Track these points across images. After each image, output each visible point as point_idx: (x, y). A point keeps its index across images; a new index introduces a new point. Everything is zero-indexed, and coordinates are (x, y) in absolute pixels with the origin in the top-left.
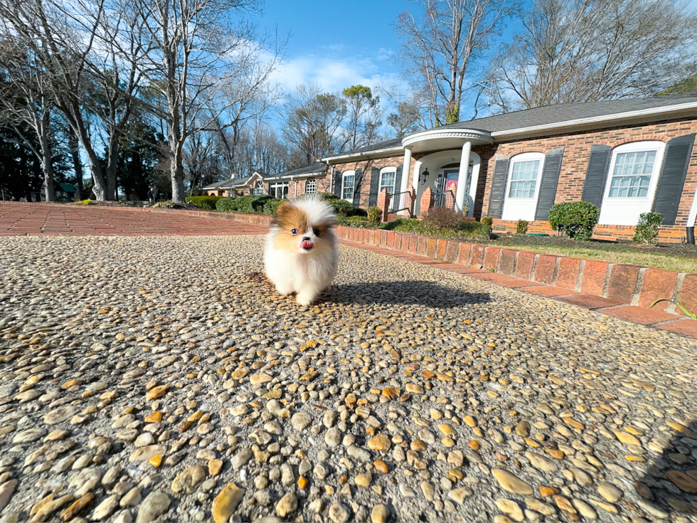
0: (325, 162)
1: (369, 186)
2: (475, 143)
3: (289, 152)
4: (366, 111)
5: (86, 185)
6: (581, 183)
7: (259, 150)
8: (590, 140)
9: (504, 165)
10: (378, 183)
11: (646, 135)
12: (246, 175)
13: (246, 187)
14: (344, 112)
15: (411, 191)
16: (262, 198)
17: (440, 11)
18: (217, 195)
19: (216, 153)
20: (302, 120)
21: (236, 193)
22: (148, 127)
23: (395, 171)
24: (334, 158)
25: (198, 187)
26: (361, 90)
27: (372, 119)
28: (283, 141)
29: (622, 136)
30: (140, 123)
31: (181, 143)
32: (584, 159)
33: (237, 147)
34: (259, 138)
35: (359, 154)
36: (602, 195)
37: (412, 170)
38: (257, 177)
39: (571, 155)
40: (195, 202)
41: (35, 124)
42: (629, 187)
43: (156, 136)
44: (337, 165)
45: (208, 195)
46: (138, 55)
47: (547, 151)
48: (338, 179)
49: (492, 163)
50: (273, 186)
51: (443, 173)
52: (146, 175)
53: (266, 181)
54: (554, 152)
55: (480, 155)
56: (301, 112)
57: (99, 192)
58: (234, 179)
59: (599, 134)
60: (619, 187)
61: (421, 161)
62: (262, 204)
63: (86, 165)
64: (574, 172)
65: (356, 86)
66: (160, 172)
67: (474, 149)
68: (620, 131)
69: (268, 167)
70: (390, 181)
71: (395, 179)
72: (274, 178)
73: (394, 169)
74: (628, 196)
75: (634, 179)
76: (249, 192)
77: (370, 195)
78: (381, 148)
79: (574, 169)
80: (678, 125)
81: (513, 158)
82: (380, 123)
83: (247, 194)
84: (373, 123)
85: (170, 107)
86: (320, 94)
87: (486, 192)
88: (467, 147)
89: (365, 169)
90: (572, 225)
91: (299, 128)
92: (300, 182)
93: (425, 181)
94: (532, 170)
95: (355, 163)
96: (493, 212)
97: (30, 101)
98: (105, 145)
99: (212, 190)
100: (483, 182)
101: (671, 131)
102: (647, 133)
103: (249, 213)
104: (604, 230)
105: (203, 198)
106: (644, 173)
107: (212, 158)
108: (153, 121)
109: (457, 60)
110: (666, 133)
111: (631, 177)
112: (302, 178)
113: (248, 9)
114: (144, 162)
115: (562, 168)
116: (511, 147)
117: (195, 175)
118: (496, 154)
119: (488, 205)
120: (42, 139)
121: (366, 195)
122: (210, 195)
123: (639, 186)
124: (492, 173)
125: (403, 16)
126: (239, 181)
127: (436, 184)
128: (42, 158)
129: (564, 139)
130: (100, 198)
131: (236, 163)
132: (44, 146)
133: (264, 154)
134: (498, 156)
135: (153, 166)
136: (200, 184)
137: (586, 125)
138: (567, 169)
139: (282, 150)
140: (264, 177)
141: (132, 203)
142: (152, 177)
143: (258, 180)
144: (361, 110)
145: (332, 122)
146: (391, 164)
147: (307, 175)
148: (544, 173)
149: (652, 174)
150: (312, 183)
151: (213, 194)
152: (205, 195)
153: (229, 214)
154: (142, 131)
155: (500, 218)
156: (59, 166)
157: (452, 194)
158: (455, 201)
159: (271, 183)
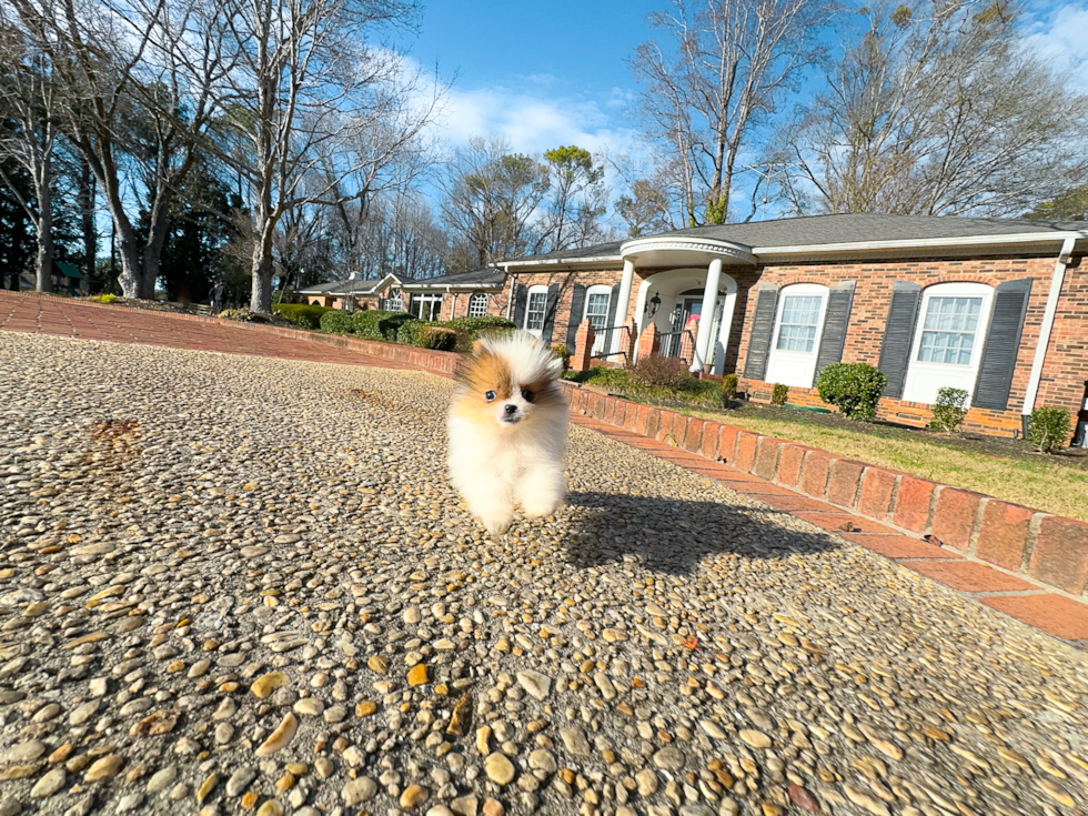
0: (502, 268)
1: (569, 312)
2: (728, 262)
3: (450, 244)
4: (581, 188)
5: (101, 270)
6: (879, 336)
7: (401, 236)
8: (892, 273)
9: (771, 298)
10: (583, 308)
11: (967, 274)
12: (375, 275)
13: (372, 295)
14: (546, 186)
15: (631, 325)
16: (396, 317)
17: (701, 47)
18: (323, 304)
19: (328, 234)
20: (475, 193)
21: (356, 304)
22: (217, 184)
23: (610, 293)
24: (516, 263)
25: (291, 288)
26: (575, 154)
27: (590, 202)
28: (442, 225)
29: (934, 272)
30: (204, 175)
31: (274, 220)
32: (884, 301)
33: (363, 227)
34: (401, 215)
35: (556, 261)
36: (908, 357)
37: (634, 294)
38: (391, 281)
39: (865, 293)
40: (285, 312)
41: (32, 163)
42: (946, 347)
43: (229, 198)
44: (520, 275)
45: (308, 303)
46: (214, 71)
47: (832, 283)
48: (521, 296)
49: (753, 293)
50: (416, 299)
51: (683, 302)
52: (207, 261)
53: (406, 290)
54: (842, 286)
55: (737, 280)
56: (475, 180)
57: (128, 283)
58: (354, 280)
59: (905, 265)
60: (933, 347)
61: (649, 281)
62: (396, 327)
63: (104, 235)
64: (870, 317)
65: (566, 147)
66: (231, 258)
67: (727, 269)
68: (933, 264)
69: (413, 264)
70: (601, 307)
71: (609, 305)
72: (419, 286)
73: (608, 290)
74: (946, 361)
75: (953, 337)
76: (377, 304)
77: (569, 327)
78: (591, 255)
79: (869, 315)
80: (1010, 264)
81: (784, 290)
82: (603, 211)
83: (372, 308)
84: (592, 209)
85: (260, 163)
86: (507, 154)
87: (743, 338)
88: (715, 267)
89: (565, 285)
90: (847, 397)
91: (469, 206)
92: (461, 295)
93: (654, 312)
94: (811, 311)
95: (549, 274)
96: (753, 369)
97: (27, 126)
98: (141, 206)
99: (315, 296)
100: (739, 322)
101: (1000, 271)
102: (969, 271)
103: (372, 339)
104: (910, 409)
105: (299, 307)
106: (966, 329)
107: (320, 241)
108: (227, 174)
109: (727, 124)
110: (994, 273)
111: (948, 333)
112: (466, 291)
113: (397, 23)
114: (204, 240)
115: (853, 311)
116: (782, 272)
117: (289, 269)
118: (759, 281)
119: (745, 358)
120: (40, 189)
121: (563, 326)
122: (311, 303)
123: (959, 348)
124: (753, 309)
125: (644, 49)
126: (363, 284)
127: (672, 318)
128: (38, 221)
129: (857, 268)
130: (129, 294)
131: (359, 254)
132: (42, 201)
133: (408, 242)
134: (763, 284)
135: (219, 246)
136: (296, 283)
137: (886, 251)
138: (860, 313)
139: (438, 239)
140: (403, 282)
141: (180, 305)
142: (216, 265)
143: (393, 286)
144: (574, 187)
145: (525, 201)
146: (605, 281)
147: (473, 286)
148: (827, 316)
149: (976, 332)
150: (480, 300)
151: (316, 303)
152: (302, 302)
153: (340, 338)
154: (206, 187)
155: (763, 379)
156: (58, 233)
157: (691, 336)
158: (694, 348)
159: (414, 293)
